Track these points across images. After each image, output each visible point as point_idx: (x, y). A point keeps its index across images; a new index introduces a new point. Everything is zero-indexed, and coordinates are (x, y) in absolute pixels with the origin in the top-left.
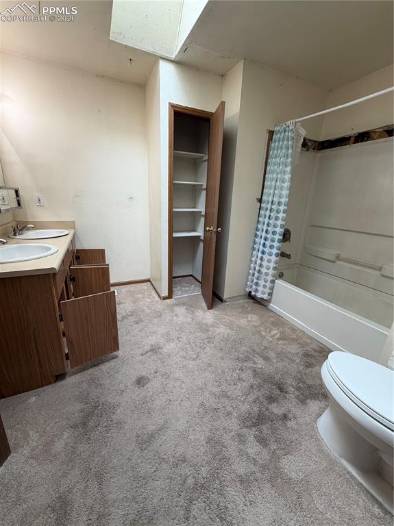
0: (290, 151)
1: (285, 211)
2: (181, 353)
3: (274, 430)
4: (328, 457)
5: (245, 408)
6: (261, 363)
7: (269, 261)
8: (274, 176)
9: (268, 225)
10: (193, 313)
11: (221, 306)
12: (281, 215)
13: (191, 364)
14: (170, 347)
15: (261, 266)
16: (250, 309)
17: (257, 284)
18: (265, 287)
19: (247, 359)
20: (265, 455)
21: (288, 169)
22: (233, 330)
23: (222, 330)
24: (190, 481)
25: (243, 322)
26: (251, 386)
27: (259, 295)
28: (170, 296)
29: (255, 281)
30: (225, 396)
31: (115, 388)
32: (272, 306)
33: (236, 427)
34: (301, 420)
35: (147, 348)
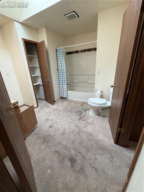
0: (63, 56)
1: (66, 72)
2: (55, 117)
3: (84, 118)
4: (93, 117)
5: (77, 118)
6: (74, 110)
7: (65, 86)
8: (61, 62)
9: (62, 76)
10: (49, 108)
11: (55, 103)
12: (65, 73)
13: (60, 117)
14: (51, 117)
15: (63, 88)
16: (63, 101)
17: (63, 94)
18: (65, 94)
19: (71, 111)
20: (85, 122)
21: (64, 60)
22: (63, 107)
23: (60, 108)
24: (77, 132)
25: (64, 104)
26: (76, 114)
27: (64, 96)
28: (38, 106)
29: (62, 93)
30: (72, 118)
31: (45, 131)
32: (68, 98)
33: (78, 122)
34: (87, 115)
35: (45, 120)
